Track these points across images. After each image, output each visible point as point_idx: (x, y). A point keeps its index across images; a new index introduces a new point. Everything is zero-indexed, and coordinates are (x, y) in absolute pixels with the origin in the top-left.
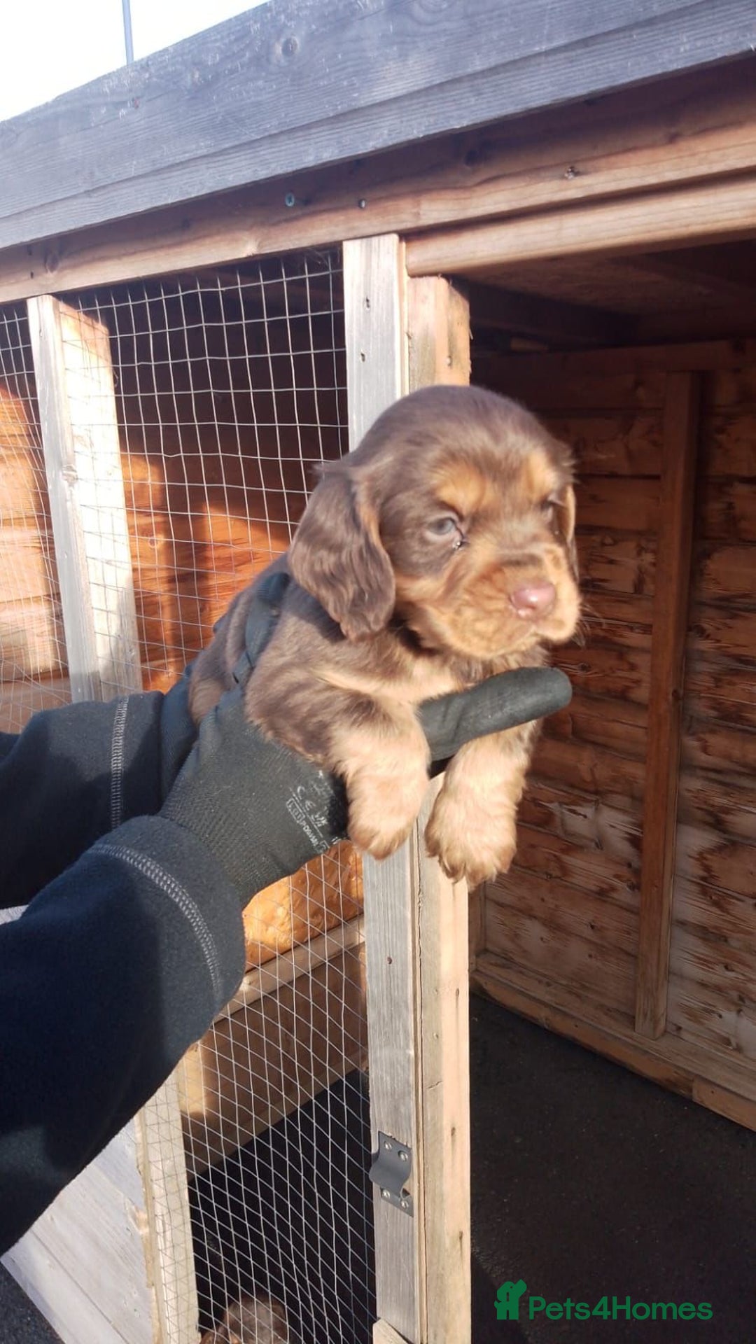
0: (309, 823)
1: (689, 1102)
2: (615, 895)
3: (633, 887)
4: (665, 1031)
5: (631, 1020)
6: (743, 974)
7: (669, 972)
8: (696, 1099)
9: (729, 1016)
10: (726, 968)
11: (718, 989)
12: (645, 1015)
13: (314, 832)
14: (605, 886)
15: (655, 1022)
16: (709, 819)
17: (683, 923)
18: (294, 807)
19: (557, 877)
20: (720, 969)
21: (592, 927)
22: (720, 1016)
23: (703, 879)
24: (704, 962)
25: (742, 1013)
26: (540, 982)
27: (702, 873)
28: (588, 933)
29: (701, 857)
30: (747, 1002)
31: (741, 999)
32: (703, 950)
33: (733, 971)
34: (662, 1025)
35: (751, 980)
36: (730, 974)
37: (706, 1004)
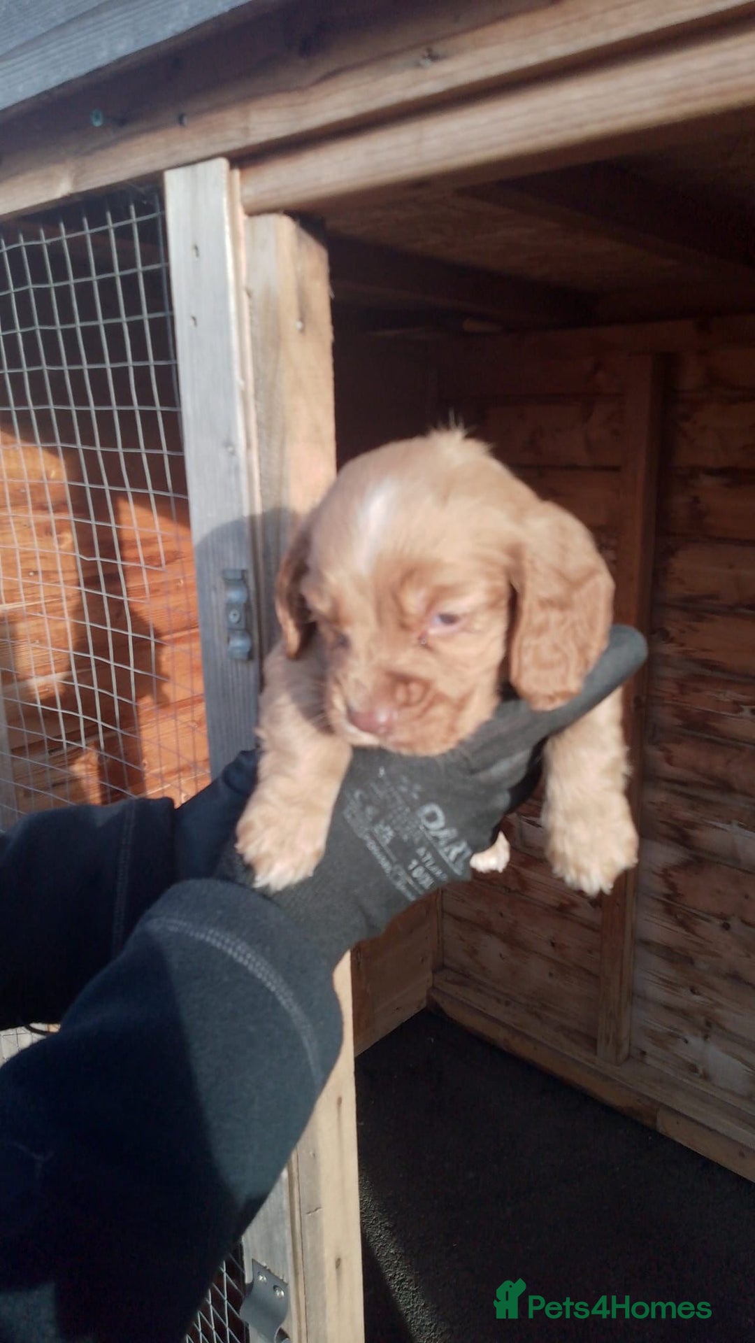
1: (652, 1131)
2: (576, 911)
3: (594, 904)
4: (629, 1056)
5: (593, 1043)
6: (711, 999)
7: (633, 994)
8: (661, 1130)
9: (696, 1042)
10: (693, 991)
11: (684, 1013)
12: (608, 1039)
14: (566, 902)
15: (618, 1046)
16: (672, 833)
17: (647, 943)
18: (353, 817)
19: (516, 891)
20: (685, 992)
21: (553, 945)
22: (686, 1042)
23: (668, 896)
24: (669, 984)
25: (709, 1039)
26: (499, 1001)
27: (666, 891)
28: (547, 950)
29: (665, 874)
30: (715, 1028)
31: (708, 1024)
32: (668, 972)
33: (699, 994)
34: (625, 1049)
35: (718, 1005)
36: (696, 998)
37: (672, 1028)
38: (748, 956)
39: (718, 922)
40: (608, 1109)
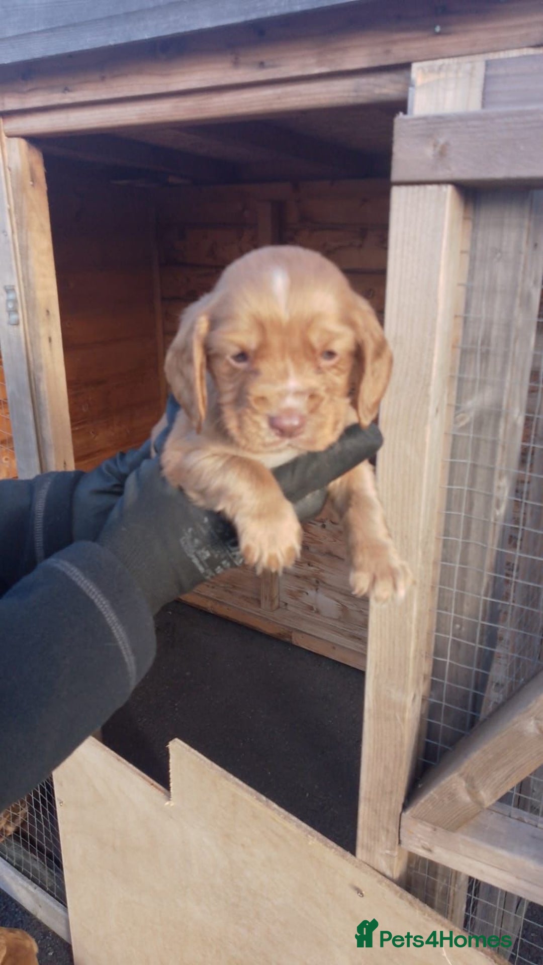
0: (197, 556)
1: (290, 645)
4: (279, 607)
5: (259, 602)
6: (318, 568)
8: (294, 643)
9: (312, 593)
10: (309, 565)
11: (305, 578)
12: (266, 598)
13: (201, 563)
15: (272, 601)
18: (186, 543)
20: (305, 566)
22: (307, 594)
25: (318, 591)
26: (208, 586)
30: (321, 584)
31: (317, 582)
33: (312, 566)
34: (276, 603)
35: (322, 571)
36: (312, 568)
37: (300, 587)
38: (335, 541)
39: (320, 524)
40: (269, 637)
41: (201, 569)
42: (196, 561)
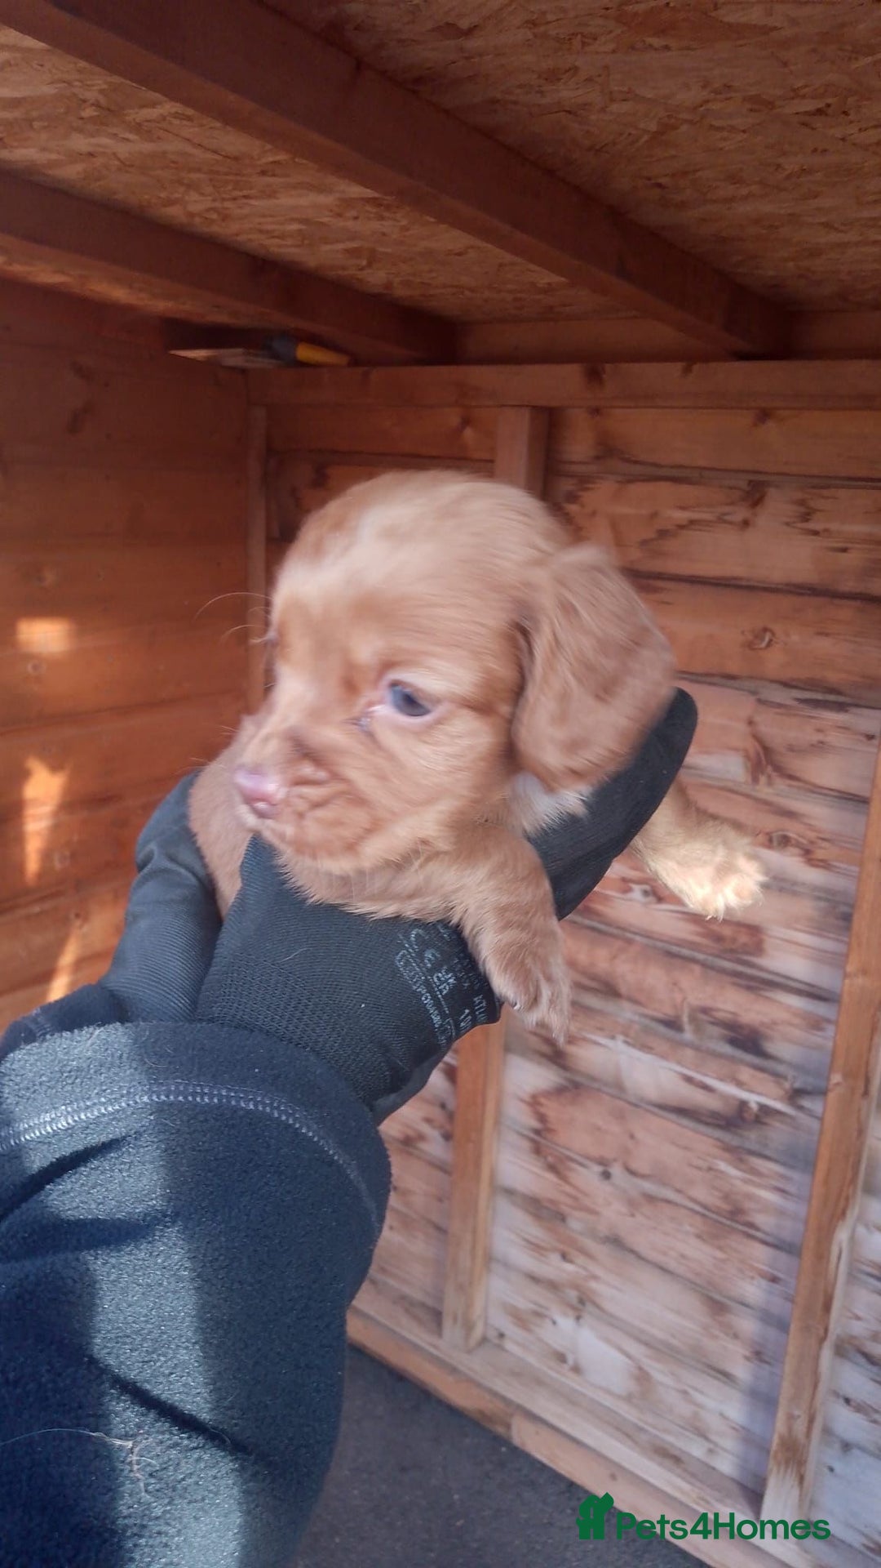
1: (506, 1442)
2: (426, 1146)
3: (447, 1137)
4: (484, 1340)
5: (438, 1321)
6: (585, 1269)
7: (489, 1259)
8: (517, 1442)
9: (566, 1323)
10: (565, 1257)
11: (553, 1286)
12: (455, 1319)
13: (437, 1003)
14: (411, 1133)
15: (469, 1327)
16: (545, 1049)
17: (510, 1192)
18: (407, 963)
20: (555, 1258)
22: (554, 1323)
23: (537, 1132)
24: (536, 1248)
25: (581, 1321)
27: (535, 1124)
29: (534, 1102)
30: (589, 1307)
31: (582, 1301)
32: (535, 1231)
33: (571, 1262)
34: (478, 1332)
35: (595, 1278)
36: (569, 1267)
37: (536, 1304)
38: (633, 1215)
39: (598, 1169)
40: (453, 1411)
41: (436, 1019)
42: (427, 1000)
